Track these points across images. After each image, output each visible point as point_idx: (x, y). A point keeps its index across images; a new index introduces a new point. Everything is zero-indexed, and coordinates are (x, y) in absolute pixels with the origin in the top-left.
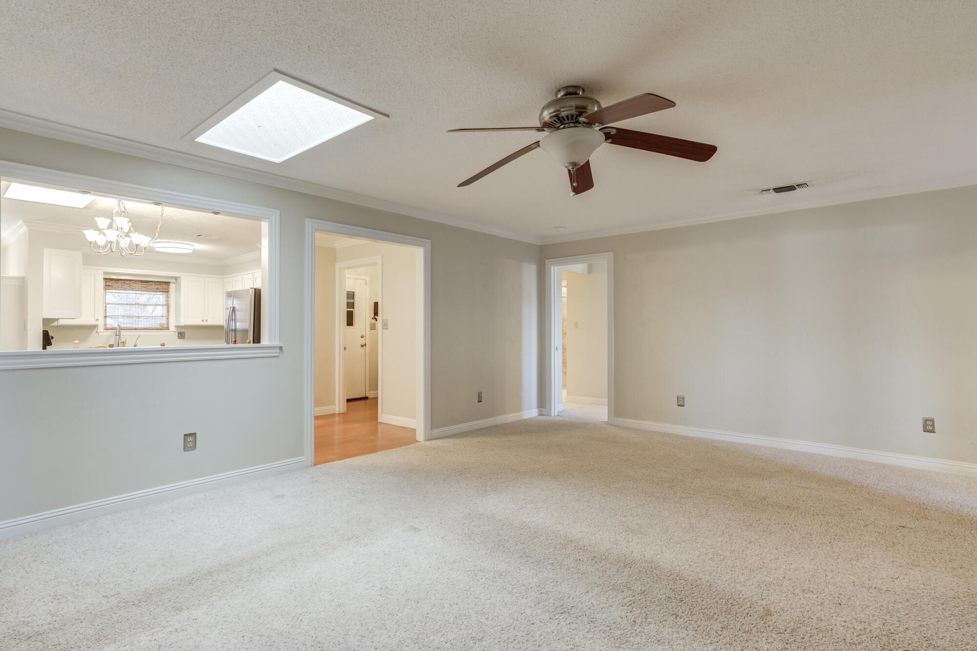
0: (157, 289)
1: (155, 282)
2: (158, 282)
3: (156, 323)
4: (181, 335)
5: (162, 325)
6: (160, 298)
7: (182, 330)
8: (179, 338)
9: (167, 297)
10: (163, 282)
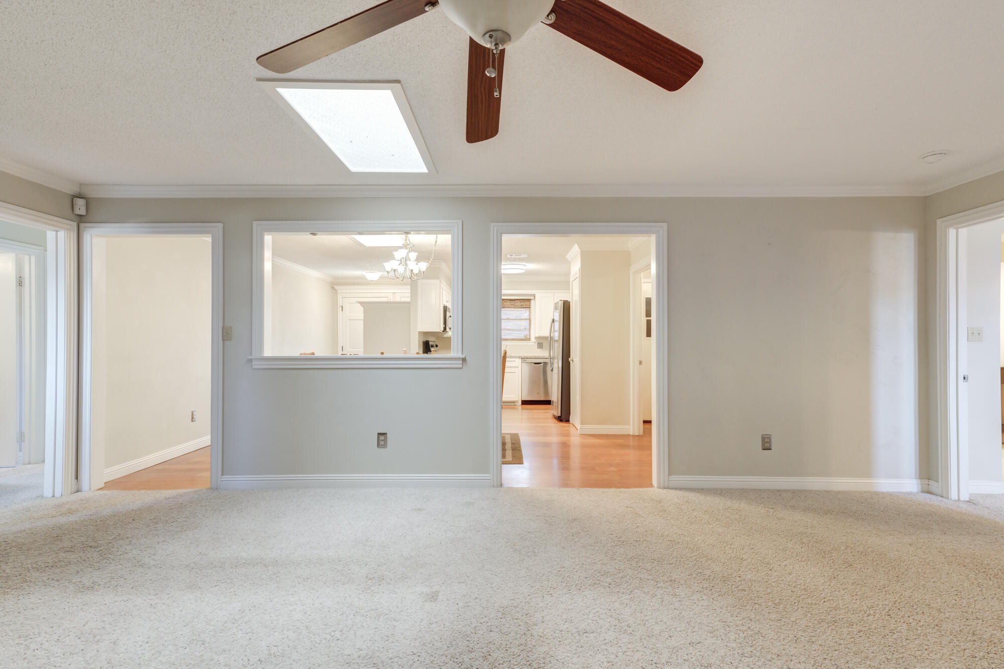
0: (522, 305)
1: (520, 300)
2: (522, 299)
3: (521, 335)
4: (540, 346)
5: (526, 336)
6: (524, 313)
7: (541, 341)
8: (538, 348)
9: (530, 312)
10: (526, 299)
